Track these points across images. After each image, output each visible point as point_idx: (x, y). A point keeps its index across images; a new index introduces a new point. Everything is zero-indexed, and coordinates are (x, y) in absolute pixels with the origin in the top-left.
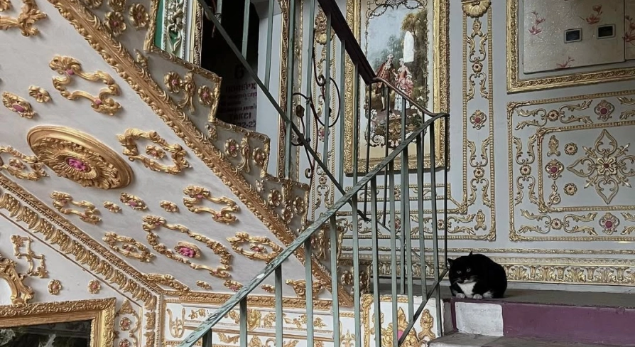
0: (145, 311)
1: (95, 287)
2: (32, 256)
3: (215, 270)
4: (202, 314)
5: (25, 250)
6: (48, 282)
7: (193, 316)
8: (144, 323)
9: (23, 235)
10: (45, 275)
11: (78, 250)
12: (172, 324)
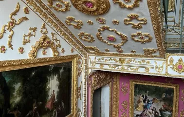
0: (84, 58)
1: (72, 51)
2: (56, 40)
3: (116, 45)
4: (103, 59)
5: (55, 38)
6: (61, 49)
7: (99, 59)
8: (84, 62)
9: (54, 32)
10: (60, 47)
11: (69, 38)
12: (91, 62)
